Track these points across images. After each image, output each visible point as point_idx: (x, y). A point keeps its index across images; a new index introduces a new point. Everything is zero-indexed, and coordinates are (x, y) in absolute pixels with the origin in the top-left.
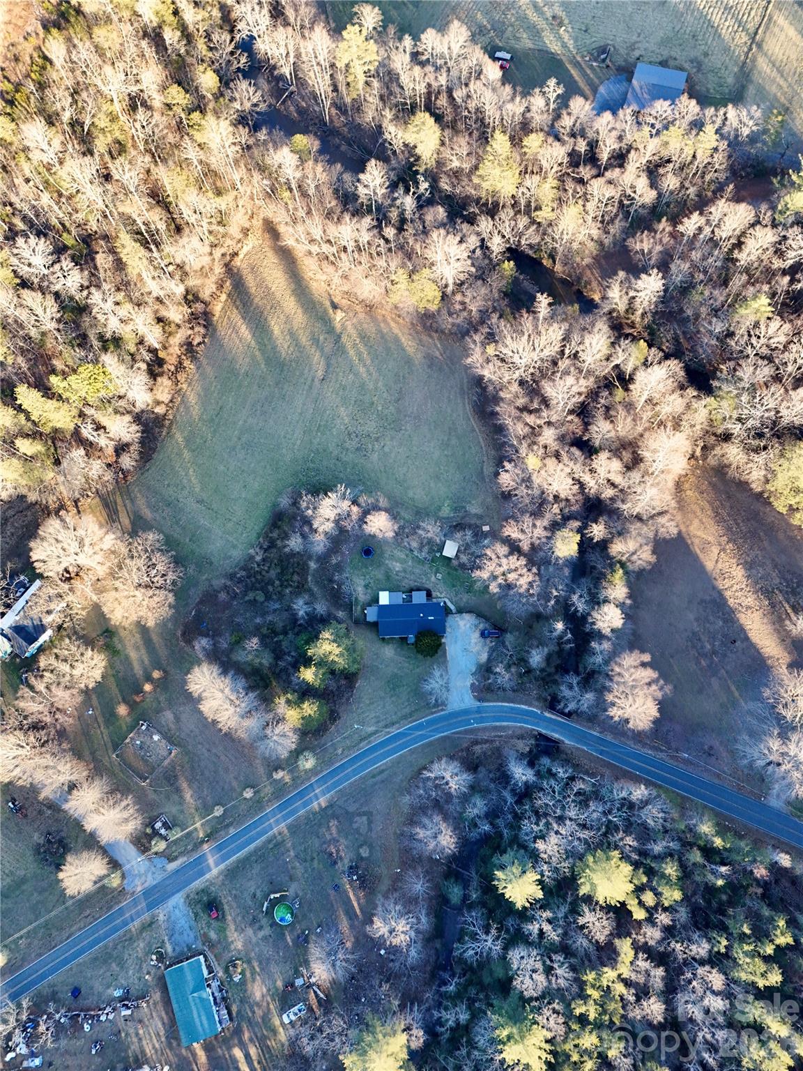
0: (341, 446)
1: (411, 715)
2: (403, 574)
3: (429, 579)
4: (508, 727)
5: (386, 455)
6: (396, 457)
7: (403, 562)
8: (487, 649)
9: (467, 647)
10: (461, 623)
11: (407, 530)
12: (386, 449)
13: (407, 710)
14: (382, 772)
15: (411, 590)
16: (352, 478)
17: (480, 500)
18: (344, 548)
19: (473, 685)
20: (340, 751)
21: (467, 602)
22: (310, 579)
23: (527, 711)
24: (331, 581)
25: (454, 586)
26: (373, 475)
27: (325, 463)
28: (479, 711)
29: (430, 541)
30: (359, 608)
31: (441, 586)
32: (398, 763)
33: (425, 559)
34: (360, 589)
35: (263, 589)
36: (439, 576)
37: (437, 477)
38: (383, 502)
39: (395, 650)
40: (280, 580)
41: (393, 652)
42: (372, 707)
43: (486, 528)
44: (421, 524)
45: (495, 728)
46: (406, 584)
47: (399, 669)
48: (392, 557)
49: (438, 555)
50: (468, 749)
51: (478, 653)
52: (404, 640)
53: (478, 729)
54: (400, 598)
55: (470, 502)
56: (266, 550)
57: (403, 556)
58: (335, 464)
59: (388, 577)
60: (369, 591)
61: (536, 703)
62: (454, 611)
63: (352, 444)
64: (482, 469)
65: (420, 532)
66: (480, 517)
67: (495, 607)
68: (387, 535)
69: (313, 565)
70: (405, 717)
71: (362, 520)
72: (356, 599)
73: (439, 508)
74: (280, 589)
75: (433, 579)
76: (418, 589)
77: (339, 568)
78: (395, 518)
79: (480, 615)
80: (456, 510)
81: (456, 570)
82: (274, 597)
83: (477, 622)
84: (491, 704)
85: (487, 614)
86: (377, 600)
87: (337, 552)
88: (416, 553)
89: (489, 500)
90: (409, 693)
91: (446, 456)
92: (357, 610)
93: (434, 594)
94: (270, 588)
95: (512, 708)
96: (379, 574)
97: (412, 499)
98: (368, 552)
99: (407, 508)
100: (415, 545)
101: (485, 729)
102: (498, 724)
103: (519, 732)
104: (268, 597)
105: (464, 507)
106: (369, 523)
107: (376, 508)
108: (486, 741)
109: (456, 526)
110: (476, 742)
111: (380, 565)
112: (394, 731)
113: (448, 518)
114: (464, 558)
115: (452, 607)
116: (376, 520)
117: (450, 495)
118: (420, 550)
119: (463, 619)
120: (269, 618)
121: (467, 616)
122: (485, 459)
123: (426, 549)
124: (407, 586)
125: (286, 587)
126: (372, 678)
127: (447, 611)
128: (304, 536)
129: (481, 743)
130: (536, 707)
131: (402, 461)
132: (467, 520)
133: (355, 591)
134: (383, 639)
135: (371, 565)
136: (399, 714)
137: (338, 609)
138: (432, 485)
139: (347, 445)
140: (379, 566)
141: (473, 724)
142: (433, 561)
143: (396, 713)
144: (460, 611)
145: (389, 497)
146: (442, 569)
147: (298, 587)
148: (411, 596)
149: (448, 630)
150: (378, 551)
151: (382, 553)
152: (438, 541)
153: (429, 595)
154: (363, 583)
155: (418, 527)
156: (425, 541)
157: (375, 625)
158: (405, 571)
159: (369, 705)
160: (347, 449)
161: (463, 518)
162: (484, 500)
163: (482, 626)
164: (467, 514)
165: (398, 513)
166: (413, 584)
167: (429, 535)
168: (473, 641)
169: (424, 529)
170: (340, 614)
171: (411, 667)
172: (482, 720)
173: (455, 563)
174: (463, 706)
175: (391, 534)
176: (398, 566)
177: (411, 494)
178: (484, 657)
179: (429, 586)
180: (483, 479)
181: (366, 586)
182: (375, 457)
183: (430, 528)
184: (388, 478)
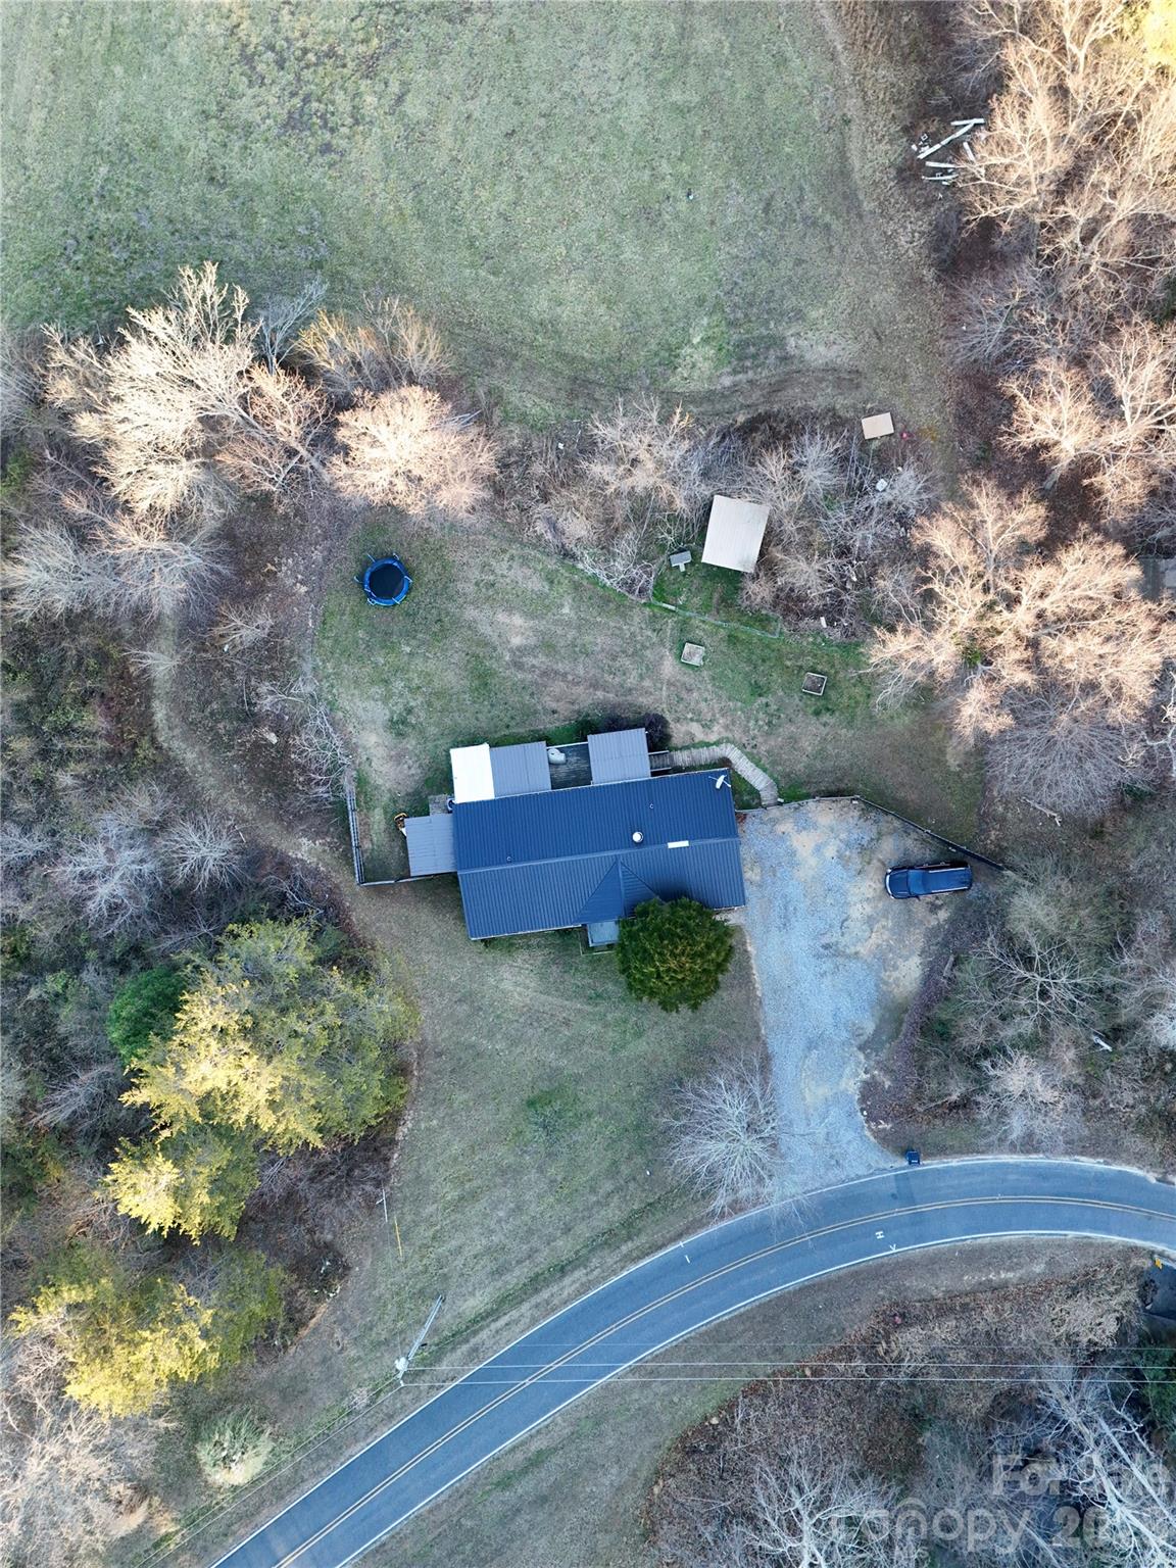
0: (216, 113)
1: (629, 1227)
2: (540, 660)
3: (652, 669)
4: (1030, 1251)
5: (416, 135)
6: (460, 137)
7: (536, 606)
8: (916, 939)
9: (833, 937)
10: (803, 843)
11: (538, 469)
12: (415, 108)
13: (613, 1214)
14: (536, 1461)
15: (585, 727)
16: (281, 257)
17: (841, 300)
18: (289, 572)
19: (869, 1090)
20: (361, 1398)
21: (821, 754)
22: (160, 712)
24: (249, 717)
25: (758, 690)
26: (369, 234)
27: (160, 201)
28: (903, 1194)
29: (643, 508)
30: (378, 817)
31: (705, 697)
32: (599, 1420)
33: (629, 585)
34: (373, 743)
36: (695, 654)
37: (647, 216)
38: (419, 346)
39: (543, 977)
40: (35, 731)
41: (534, 982)
42: (473, 1211)
43: (877, 427)
44: (603, 431)
45: (974, 1257)
46: (562, 701)
47: (566, 1049)
48: (492, 593)
49: (681, 561)
50: (869, 1350)
51: (883, 959)
52: (571, 939)
53: (907, 1266)
54: (536, 768)
55: (799, 315)
57: (536, 584)
58: (203, 203)
59: (482, 680)
60: (411, 743)
61: (1135, 1143)
62: (768, 794)
63: (264, 105)
64: (842, 153)
65: (598, 469)
66: (847, 378)
67: (940, 763)
68: (444, 498)
69: (161, 662)
70: (608, 1239)
71: (325, 437)
72: (361, 781)
73: (670, 358)
74: (38, 768)
75: (669, 667)
76: (614, 723)
77: (272, 658)
78: (483, 419)
79: (876, 801)
80: (741, 354)
81: (763, 622)
83: (865, 831)
84: (954, 1162)
85: (908, 795)
86: (445, 781)
87: (258, 591)
88: (586, 565)
89: (884, 297)
90: (612, 1143)
91: (681, 110)
92: (369, 831)
93: (678, 732)
95: (1042, 1174)
96: (446, 670)
97: (545, 326)
99: (530, 368)
100: (578, 528)
101: (933, 1263)
102: (985, 1238)
103: (1073, 1265)
105: (777, 342)
106: (357, 450)
107: (388, 376)
108: (943, 1310)
109: (750, 427)
110: (900, 1316)
111: (443, 628)
112: (568, 1295)
113: (709, 397)
114: (805, 574)
115: (758, 779)
116: (383, 433)
117: (712, 293)
118: (605, 545)
119: (806, 825)
121: (823, 813)
122: (852, 106)
123: (628, 543)
124: (564, 709)
125: (62, 763)
126: (461, 1097)
127: (743, 798)
129: (921, 1320)
130: (1139, 1158)
131: (489, 157)
132: (795, 398)
133: (351, 748)
134: (487, 943)
135: (410, 635)
136: (583, 1231)
137: (291, 830)
138: (630, 253)
139: (243, 108)
140: (442, 634)
141: (883, 1246)
142: (661, 591)
143: (568, 1229)
144: (793, 792)
145: (452, 327)
146: (704, 624)
147: (110, 756)
148: (584, 753)
149: (751, 875)
150: (429, 572)
151: (447, 577)
152: (680, 504)
153: (659, 740)
154: (381, 713)
155: (589, 448)
156: (622, 509)
157: (443, 888)
158: (548, 646)
159: (459, 1204)
160: (248, 129)
161: (777, 388)
162: (863, 299)
163: (891, 848)
164: (792, 371)
165: (496, 397)
166: (588, 700)
167: (642, 480)
168: (858, 911)
169: (612, 455)
170: (306, 849)
171: (611, 1035)
172: (919, 1227)
173: (759, 592)
174: (834, 1180)
175: (460, 496)
176: (515, 629)
177: (540, 304)
178: (909, 973)
179: (653, 699)
180: (850, 198)
181: (398, 726)
182: (366, 154)
183: (638, 445)
184: (435, 242)
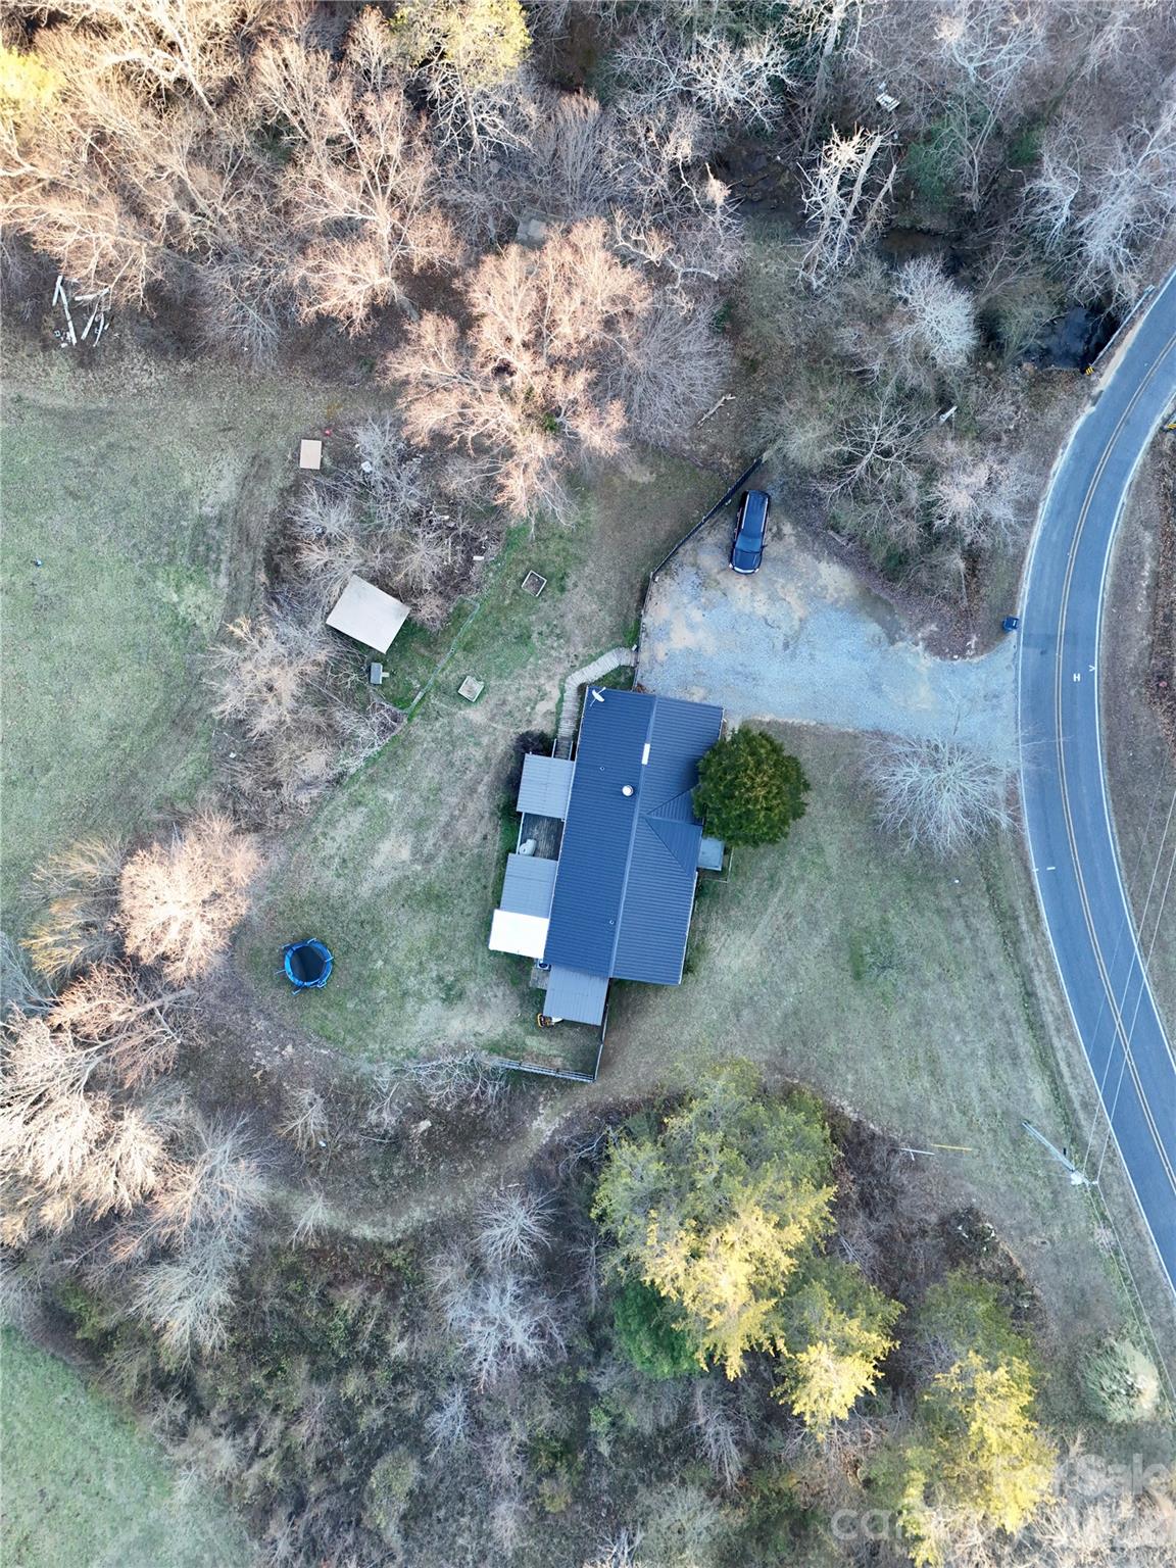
1: (1005, 917)
2: (431, 836)
3: (473, 732)
4: (1129, 541)
7: (378, 824)
8: (803, 560)
9: (779, 637)
10: (681, 639)
11: (247, 784)
13: (987, 926)
15: (509, 813)
17: (183, 453)
18: (268, 1058)
19: (934, 646)
20: (1104, 1237)
21: (602, 597)
22: (365, 1231)
23: (1077, 457)
24: (396, 1142)
25: (524, 638)
28: (1043, 644)
29: (318, 693)
30: (533, 1043)
31: (515, 690)
33: (385, 729)
34: (461, 1025)
35: (370, 1452)
36: (471, 687)
37: (43, 609)
38: (90, 861)
39: (738, 927)
40: (343, 1366)
41: (740, 937)
43: (311, 455)
45: (1122, 595)
46: (476, 826)
47: (814, 925)
48: (351, 864)
49: (379, 674)
51: (812, 597)
52: (708, 887)
53: (1113, 661)
54: (530, 868)
55: (184, 495)
56: (198, 1410)
57: (356, 819)
59: (432, 899)
60: (472, 987)
61: (1053, 415)
62: (625, 658)
65: (265, 723)
66: (258, 469)
67: (643, 490)
68: (240, 875)
69: (314, 1213)
70: (1011, 940)
71: (143, 975)
72: (494, 1048)
73: (183, 628)
74: (381, 1374)
75: (476, 715)
76: (513, 783)
77: (347, 1100)
79: (663, 559)
80: (202, 560)
81: (460, 614)
82: (412, 1405)
83: (687, 577)
84: (1026, 587)
85: (667, 525)
86: (519, 964)
87: (277, 1094)
88: (354, 765)
89: (193, 413)
90: (918, 908)
92: (545, 1054)
93: (540, 724)
94: (372, 1418)
95: (1057, 513)
96: (413, 931)
97: (116, 732)
98: (309, 963)
99: (149, 763)
100: (316, 762)
101: (1117, 635)
102: (1106, 579)
103: (1153, 506)
104: (409, 1434)
105: (201, 524)
106: (168, 945)
107: (108, 897)
108: (1165, 639)
109: (274, 571)
110: (1160, 682)
111: (370, 922)
112: (1055, 996)
113: (232, 601)
114: (426, 558)
115: (608, 663)
116: (158, 915)
117: (136, 570)
118: (340, 740)
119: (665, 631)
120: (504, 1466)
121: (658, 613)
123: (345, 718)
124: (485, 827)
125: (383, 1347)
126: (832, 1044)
127: (623, 681)
128: (162, 1254)
129: (1169, 662)
130: (1068, 416)
132: (260, 525)
133: (458, 1049)
134: (688, 969)
135: (366, 957)
136: (996, 962)
137: (521, 1134)
138: (72, 635)
140: (376, 923)
141: (1088, 677)
142: (401, 701)
143: (991, 977)
144: (631, 634)
146: (446, 668)
147: (392, 1295)
148: (533, 819)
149: (696, 696)
150: (312, 920)
151: (321, 903)
152: (321, 657)
153: (543, 745)
154: (433, 1010)
155: (239, 725)
156: (310, 714)
157: (622, 996)
158: (419, 825)
159: (937, 1078)
161: (245, 536)
162: (189, 434)
163: (710, 559)
164: (233, 518)
165: (166, 803)
166: (483, 802)
167: (287, 683)
168: (761, 607)
169: (256, 703)
170: (545, 1125)
171: (813, 876)
172: (1078, 638)
173: (430, 609)
174: (1011, 704)
175: (244, 860)
176: (394, 852)
177: (91, 735)
178: (834, 577)
179: (503, 739)
181: (452, 995)
